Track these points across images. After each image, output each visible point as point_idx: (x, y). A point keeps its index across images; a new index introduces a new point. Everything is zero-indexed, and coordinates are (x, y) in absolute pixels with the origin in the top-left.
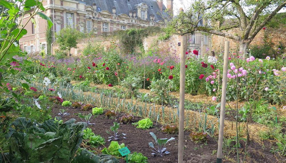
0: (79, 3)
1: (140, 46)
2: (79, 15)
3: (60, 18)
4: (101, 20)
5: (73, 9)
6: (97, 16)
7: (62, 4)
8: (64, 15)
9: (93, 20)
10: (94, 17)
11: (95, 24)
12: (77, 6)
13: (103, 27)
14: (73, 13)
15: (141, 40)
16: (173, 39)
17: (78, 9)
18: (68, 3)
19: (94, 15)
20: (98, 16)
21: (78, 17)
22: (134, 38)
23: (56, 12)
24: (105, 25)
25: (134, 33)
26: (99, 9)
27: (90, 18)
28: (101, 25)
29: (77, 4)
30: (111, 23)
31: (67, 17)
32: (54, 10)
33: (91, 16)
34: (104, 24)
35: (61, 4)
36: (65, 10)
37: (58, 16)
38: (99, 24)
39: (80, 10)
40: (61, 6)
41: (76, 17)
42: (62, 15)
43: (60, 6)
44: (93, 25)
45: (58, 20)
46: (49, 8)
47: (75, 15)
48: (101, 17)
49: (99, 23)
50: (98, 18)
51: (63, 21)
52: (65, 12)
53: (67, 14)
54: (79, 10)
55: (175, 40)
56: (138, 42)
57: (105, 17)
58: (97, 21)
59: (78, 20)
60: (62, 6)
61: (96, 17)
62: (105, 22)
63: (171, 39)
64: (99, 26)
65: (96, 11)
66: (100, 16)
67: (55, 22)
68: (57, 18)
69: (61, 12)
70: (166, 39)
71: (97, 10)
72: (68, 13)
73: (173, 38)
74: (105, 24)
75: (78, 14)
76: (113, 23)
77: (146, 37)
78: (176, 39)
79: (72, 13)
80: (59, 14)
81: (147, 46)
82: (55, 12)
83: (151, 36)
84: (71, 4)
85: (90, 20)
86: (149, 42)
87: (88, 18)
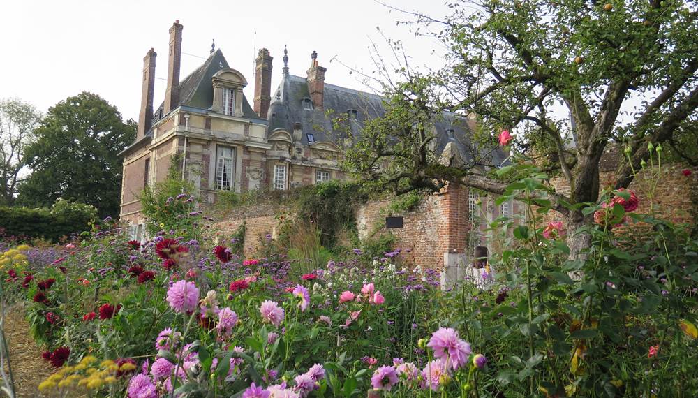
0: (251, 124)
1: (349, 227)
2: (249, 152)
3: (199, 158)
4: (313, 163)
5: (235, 137)
6: (303, 154)
7: (208, 126)
8: (212, 151)
9: (291, 165)
10: (294, 158)
11: (295, 173)
12: (247, 131)
13: (318, 180)
14: (234, 148)
15: (351, 212)
16: (429, 209)
17: (248, 138)
18: (224, 124)
19: (294, 151)
20: (306, 154)
21: (246, 157)
22: (333, 206)
23: (192, 145)
24: (322, 176)
25: (335, 193)
26: (310, 138)
27: (283, 159)
28: (313, 176)
29: (247, 126)
30: (340, 172)
31: (219, 157)
32: (187, 140)
33: (286, 154)
34: (320, 174)
35: (206, 125)
36: (215, 139)
37: (197, 153)
38: (306, 173)
39: (253, 139)
40: (206, 131)
41: (241, 156)
42: (205, 151)
43: (202, 131)
44: (292, 177)
45: (196, 163)
46: (175, 134)
47: (240, 150)
48: (312, 157)
49: (307, 171)
50: (304, 160)
51: (207, 167)
52: (214, 145)
53: (219, 149)
54: (249, 140)
55: (434, 210)
56: (344, 217)
57: (323, 156)
58: (301, 166)
59: (246, 163)
60: (208, 131)
61: (299, 157)
62: (323, 170)
63: (422, 208)
64: (307, 179)
65: (300, 144)
66: (311, 153)
67: (187, 167)
68: (193, 158)
69: (204, 145)
70: (411, 209)
71: (305, 140)
72: (220, 146)
73: (429, 206)
74: (324, 175)
75: (247, 150)
76: (343, 171)
77: (364, 203)
78: (436, 208)
79: (232, 145)
80: (198, 148)
81: (365, 229)
82: (188, 144)
83: (375, 200)
84: (232, 125)
85: (283, 164)
86: (371, 217)
87: (279, 158)
